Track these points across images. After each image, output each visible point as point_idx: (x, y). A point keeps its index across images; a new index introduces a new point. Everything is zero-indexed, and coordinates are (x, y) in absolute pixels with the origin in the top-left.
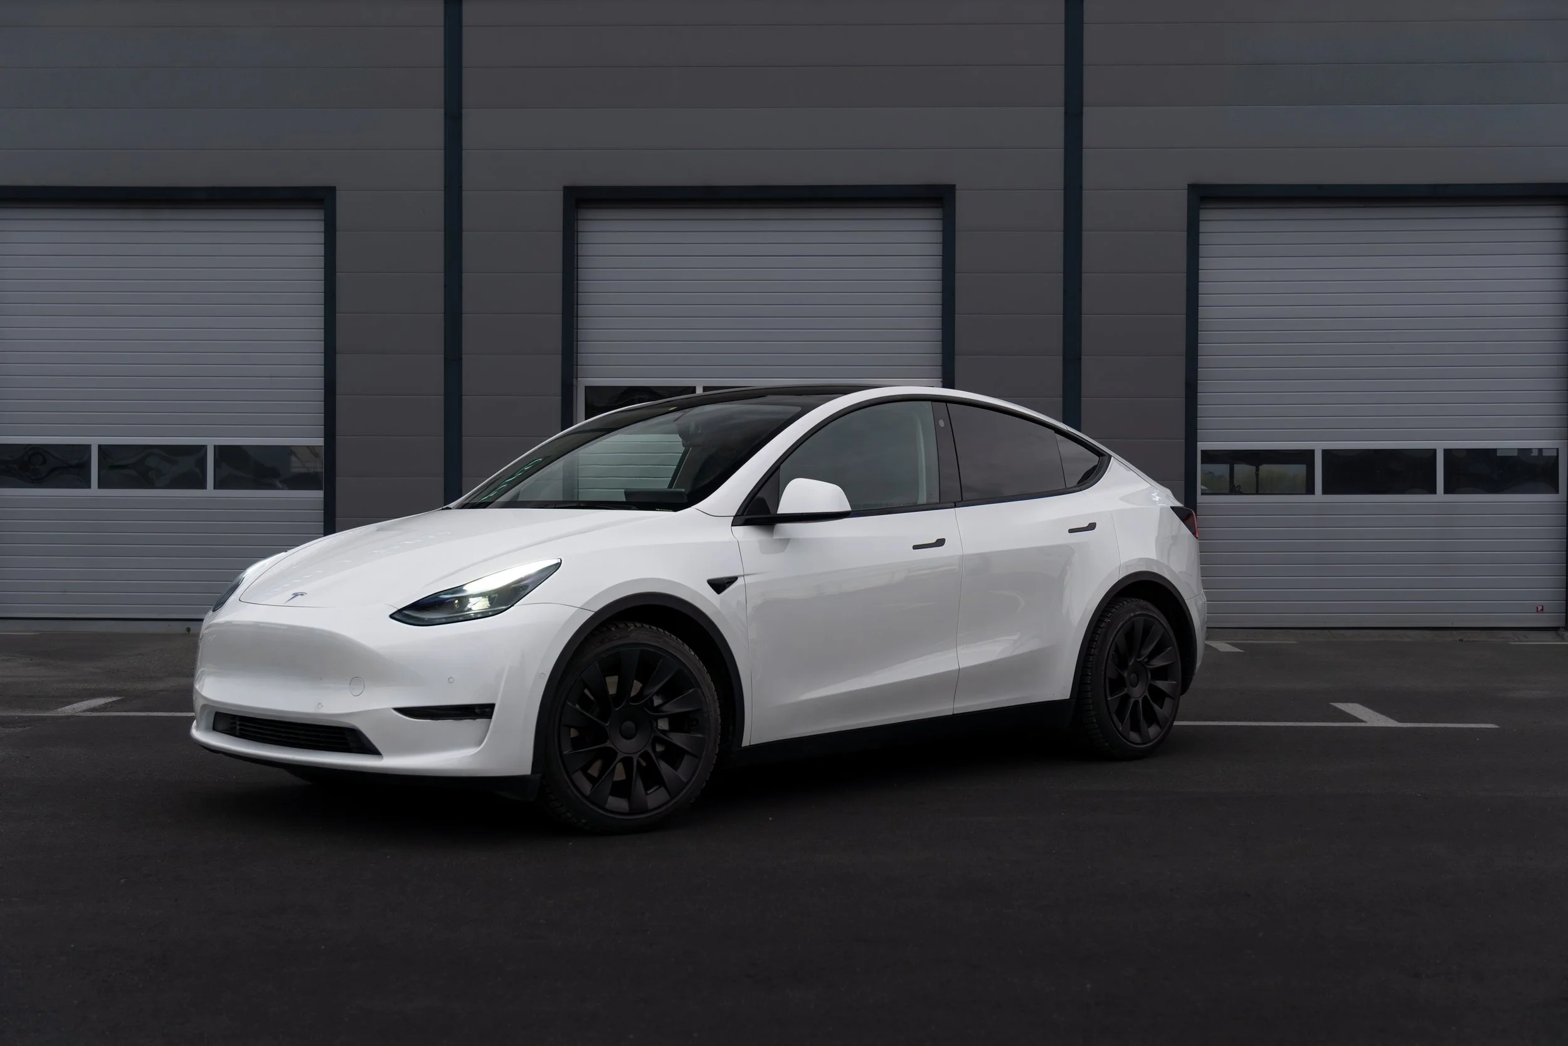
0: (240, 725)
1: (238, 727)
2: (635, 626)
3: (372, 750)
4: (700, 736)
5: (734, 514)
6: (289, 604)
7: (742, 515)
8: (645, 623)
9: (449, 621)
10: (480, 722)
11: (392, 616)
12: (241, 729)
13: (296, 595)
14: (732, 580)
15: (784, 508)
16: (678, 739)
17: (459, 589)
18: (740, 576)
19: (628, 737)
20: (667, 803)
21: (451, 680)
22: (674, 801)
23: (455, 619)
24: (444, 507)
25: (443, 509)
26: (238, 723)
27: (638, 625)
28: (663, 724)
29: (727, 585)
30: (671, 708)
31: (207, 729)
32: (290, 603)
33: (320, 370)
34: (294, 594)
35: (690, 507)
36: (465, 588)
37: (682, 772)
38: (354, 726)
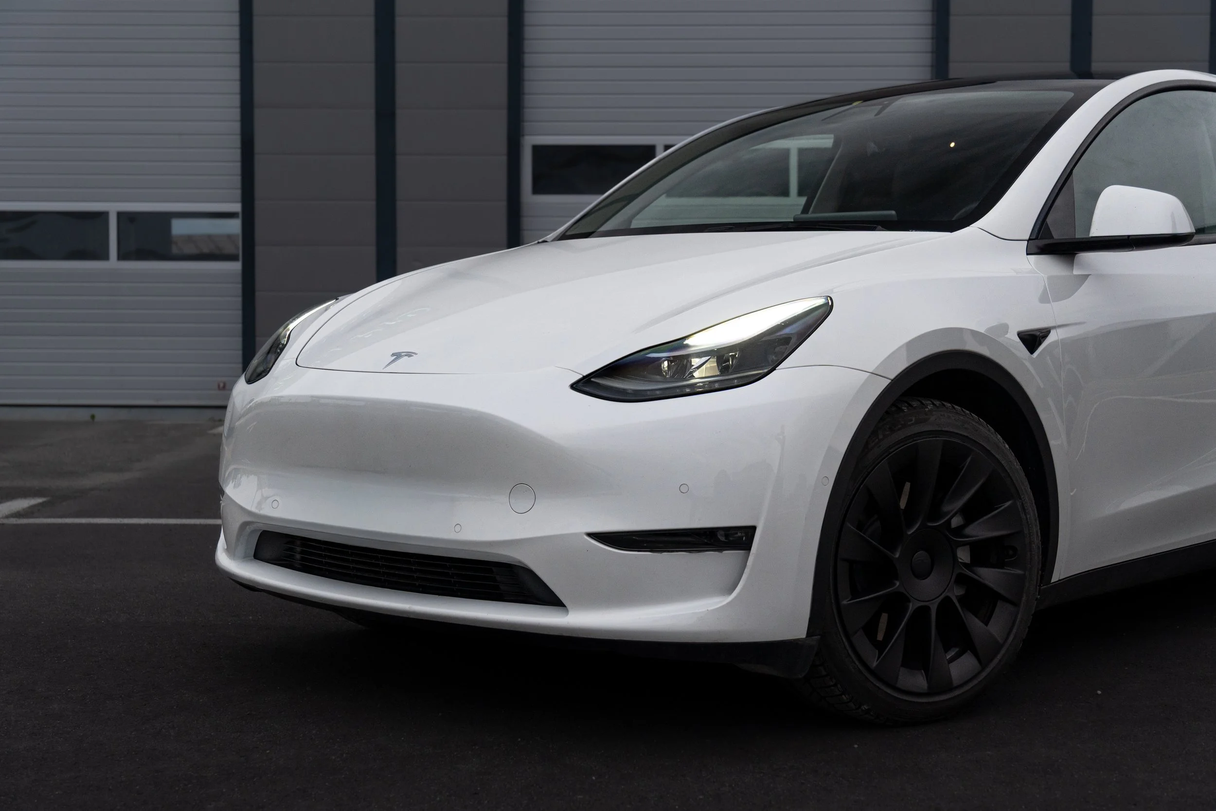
0: (302, 552)
1: (298, 556)
2: (933, 404)
3: (552, 600)
4: (1019, 572)
5: (1027, 238)
6: (388, 369)
7: (1037, 238)
8: (944, 401)
9: (668, 394)
10: (730, 557)
11: (575, 386)
12: (302, 559)
13: (398, 356)
14: (1044, 333)
15: (1098, 229)
16: (989, 576)
17: (679, 343)
18: (1054, 327)
19: (923, 576)
20: (979, 673)
21: (684, 489)
22: (988, 670)
23: (678, 391)
24: (540, 241)
25: (539, 243)
26: (299, 549)
27: (937, 403)
28: (964, 555)
29: (1042, 340)
30: (979, 531)
31: (245, 558)
32: (392, 368)
33: (236, 127)
34: (393, 355)
35: (969, 226)
36: (686, 342)
37: (996, 627)
38: (520, 562)
